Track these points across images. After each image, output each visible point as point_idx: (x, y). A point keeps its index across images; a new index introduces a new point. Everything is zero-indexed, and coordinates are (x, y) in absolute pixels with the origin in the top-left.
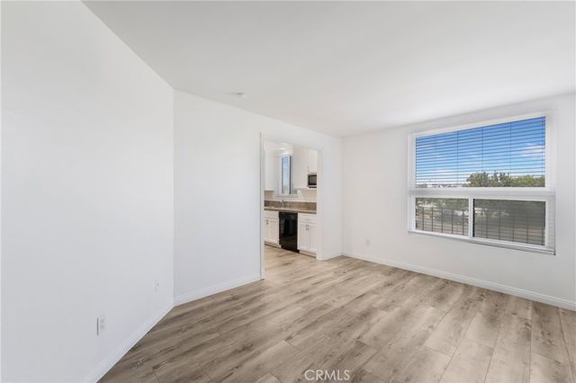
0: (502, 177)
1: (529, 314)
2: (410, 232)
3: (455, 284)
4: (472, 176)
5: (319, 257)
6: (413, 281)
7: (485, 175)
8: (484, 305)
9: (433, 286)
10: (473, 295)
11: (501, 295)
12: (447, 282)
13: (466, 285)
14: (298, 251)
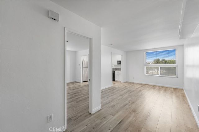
0: (164, 60)
1: (172, 90)
2: (145, 75)
3: (156, 86)
4: (155, 60)
5: (122, 82)
6: (147, 86)
7: (159, 60)
8: (163, 89)
9: (152, 86)
10: (160, 87)
11: (167, 87)
12: (154, 86)
13: (159, 86)
14: (115, 81)
